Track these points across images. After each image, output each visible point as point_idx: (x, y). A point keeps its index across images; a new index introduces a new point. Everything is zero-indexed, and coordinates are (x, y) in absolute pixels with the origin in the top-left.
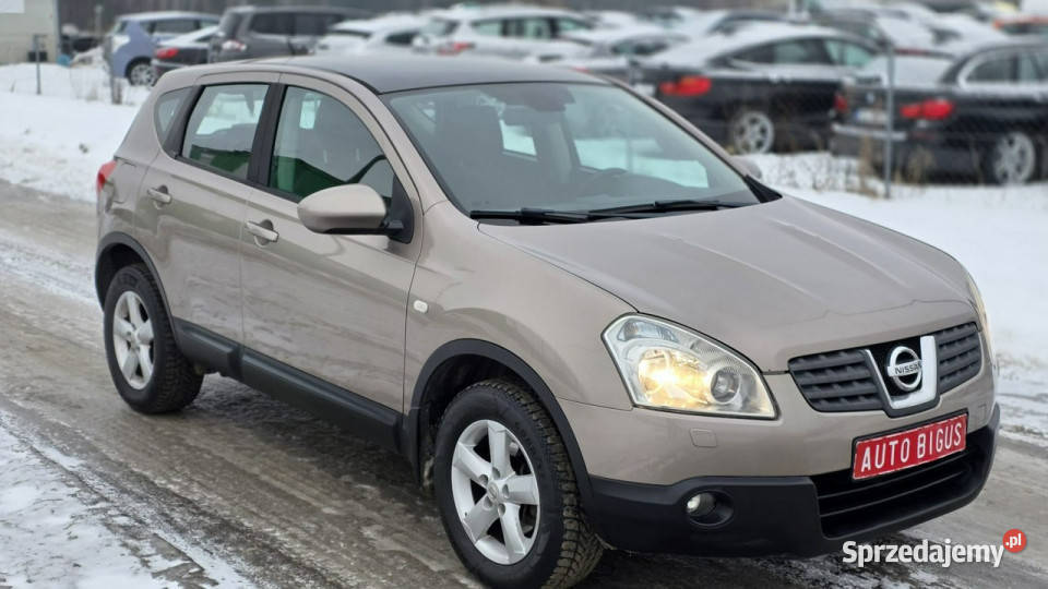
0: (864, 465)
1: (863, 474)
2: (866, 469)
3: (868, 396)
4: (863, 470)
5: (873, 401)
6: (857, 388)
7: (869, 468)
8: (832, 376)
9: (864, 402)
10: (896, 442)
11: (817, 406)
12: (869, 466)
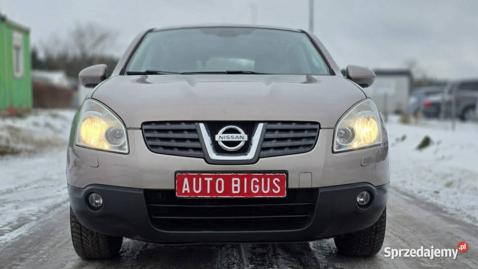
0: (184, 190)
1: (183, 194)
2: (186, 191)
3: (195, 149)
4: (183, 192)
5: (198, 153)
6: (188, 144)
7: (189, 191)
8: (171, 135)
9: (191, 152)
10: (211, 179)
11: (153, 150)
12: (188, 190)
